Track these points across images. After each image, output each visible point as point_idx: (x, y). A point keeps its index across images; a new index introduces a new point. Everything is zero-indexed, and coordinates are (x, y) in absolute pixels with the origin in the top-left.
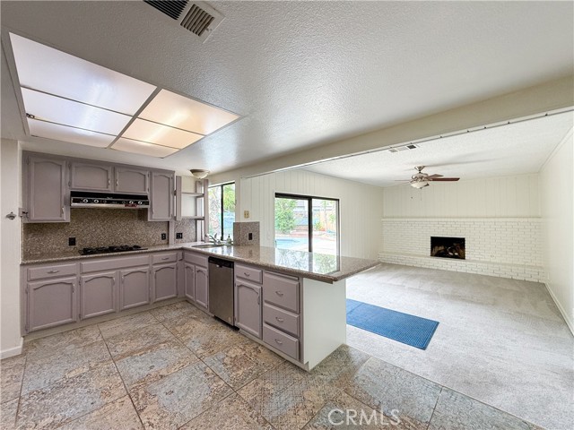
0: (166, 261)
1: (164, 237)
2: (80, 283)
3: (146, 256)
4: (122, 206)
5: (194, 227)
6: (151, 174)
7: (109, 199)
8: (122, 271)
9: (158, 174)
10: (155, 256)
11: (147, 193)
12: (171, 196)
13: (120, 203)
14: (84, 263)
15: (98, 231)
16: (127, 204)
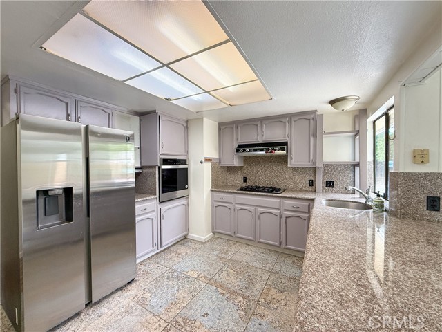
0: (296, 209)
1: (311, 183)
2: (234, 210)
3: (278, 200)
4: (264, 153)
5: (351, 175)
6: (291, 119)
7: (256, 148)
8: (259, 209)
9: (297, 118)
10: (286, 201)
11: (287, 139)
12: (312, 139)
13: (262, 150)
14: (237, 196)
15: (259, 173)
16: (267, 151)
